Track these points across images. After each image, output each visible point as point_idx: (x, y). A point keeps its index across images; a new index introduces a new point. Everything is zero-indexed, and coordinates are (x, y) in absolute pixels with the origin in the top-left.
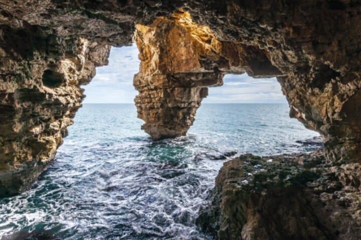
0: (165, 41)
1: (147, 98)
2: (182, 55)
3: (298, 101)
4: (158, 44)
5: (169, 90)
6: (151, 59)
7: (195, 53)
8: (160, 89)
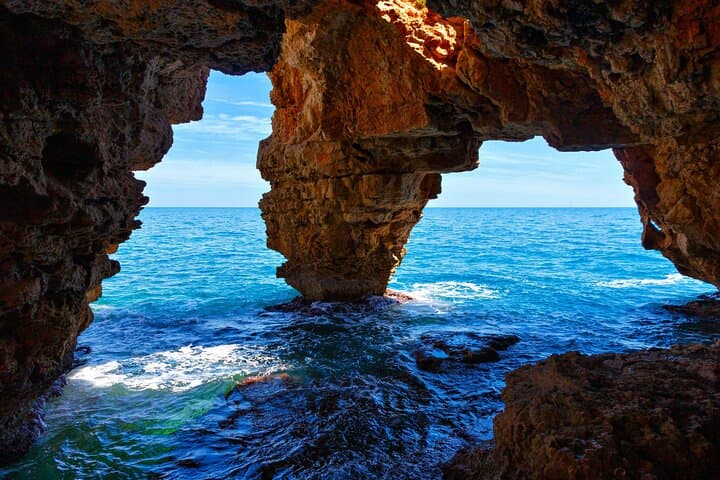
0: (339, 58)
2: (383, 94)
4: (322, 66)
5: (346, 182)
6: (302, 102)
8: (326, 177)
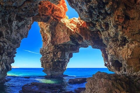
0: (54, 30)
1: (45, 58)
2: (62, 36)
3: (114, 53)
4: (51, 32)
5: (55, 53)
6: (47, 40)
7: (68, 34)
8: (51, 53)
